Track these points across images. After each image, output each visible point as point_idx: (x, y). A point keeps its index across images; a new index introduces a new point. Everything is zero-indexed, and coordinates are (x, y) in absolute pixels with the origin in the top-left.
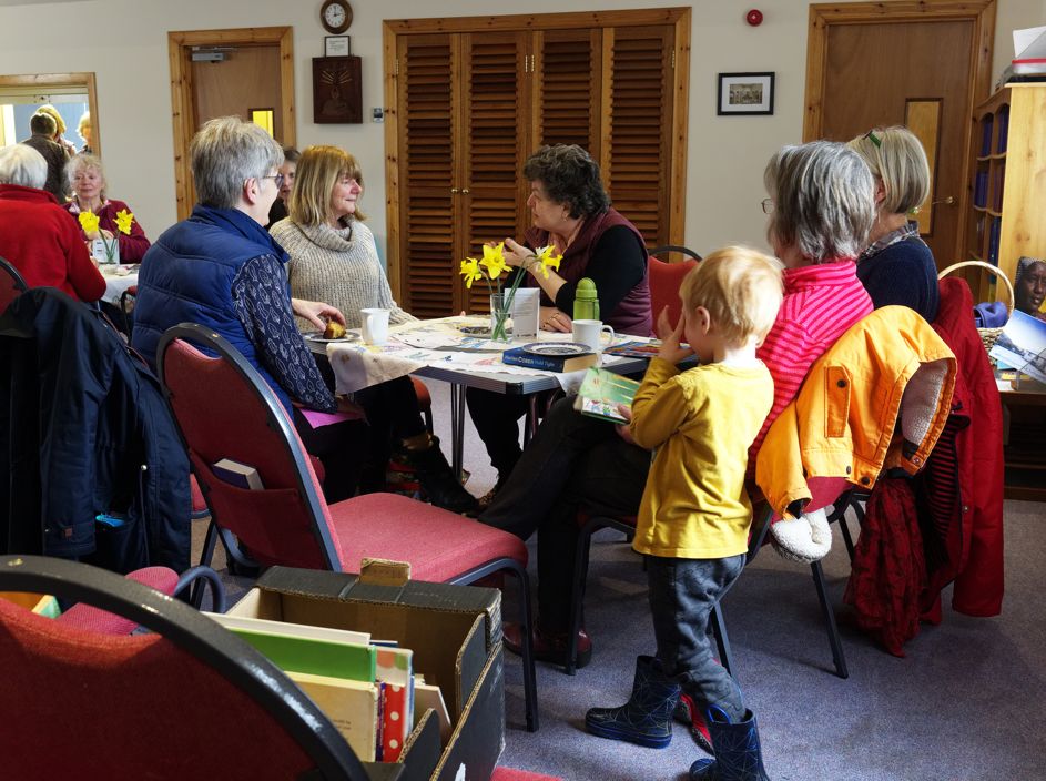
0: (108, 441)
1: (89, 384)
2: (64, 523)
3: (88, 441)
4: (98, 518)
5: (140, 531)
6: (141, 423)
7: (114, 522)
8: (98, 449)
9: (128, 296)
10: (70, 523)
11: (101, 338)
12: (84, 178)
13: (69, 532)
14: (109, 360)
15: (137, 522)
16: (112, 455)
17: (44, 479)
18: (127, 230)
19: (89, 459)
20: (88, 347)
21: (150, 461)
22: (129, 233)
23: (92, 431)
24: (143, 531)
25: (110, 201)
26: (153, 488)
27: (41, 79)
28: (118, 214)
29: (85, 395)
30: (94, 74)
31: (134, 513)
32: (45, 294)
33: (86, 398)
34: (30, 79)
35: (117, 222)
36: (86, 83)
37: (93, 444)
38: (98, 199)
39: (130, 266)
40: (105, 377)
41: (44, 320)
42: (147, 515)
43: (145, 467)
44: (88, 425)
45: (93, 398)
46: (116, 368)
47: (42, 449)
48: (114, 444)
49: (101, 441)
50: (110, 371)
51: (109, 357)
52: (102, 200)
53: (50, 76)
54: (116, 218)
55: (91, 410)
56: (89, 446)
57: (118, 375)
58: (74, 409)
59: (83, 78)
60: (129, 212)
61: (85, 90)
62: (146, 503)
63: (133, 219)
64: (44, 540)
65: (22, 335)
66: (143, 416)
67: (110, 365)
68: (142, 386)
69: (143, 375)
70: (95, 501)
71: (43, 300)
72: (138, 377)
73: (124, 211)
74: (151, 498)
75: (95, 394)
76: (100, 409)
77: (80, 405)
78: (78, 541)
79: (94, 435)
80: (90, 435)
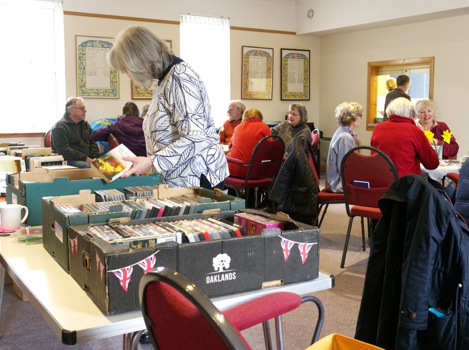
0: (440, 266)
1: (434, 232)
2: (412, 310)
3: (430, 264)
4: (430, 309)
5: (454, 323)
6: (461, 259)
7: (439, 314)
8: (435, 270)
9: (446, 178)
10: (415, 311)
11: (443, 207)
12: (425, 112)
13: (414, 315)
14: (447, 220)
15: (452, 317)
16: (441, 274)
17: (403, 282)
18: (448, 141)
19: (429, 276)
20: (435, 211)
21: (464, 282)
22: (449, 143)
23: (433, 260)
24: (455, 323)
25: (438, 123)
26: (464, 299)
27: (407, 61)
28: (444, 132)
29: (431, 239)
30: (434, 57)
31: (451, 311)
32: (414, 178)
33: (431, 240)
34: (401, 62)
35: (443, 136)
36: (429, 62)
37: (433, 267)
38: (432, 123)
39: (447, 160)
40: (443, 229)
41: (412, 193)
42: (459, 314)
43: (460, 286)
44: (431, 255)
45: (435, 240)
46: (450, 225)
47: (404, 265)
48: (443, 268)
49: (436, 265)
50: (446, 226)
51: (447, 218)
52: (434, 122)
53: (412, 60)
54: (443, 134)
55: (433, 247)
56: (430, 268)
57: (450, 229)
58: (424, 245)
59: (428, 60)
60: (449, 132)
61: (429, 66)
62: (459, 307)
63: (452, 135)
64: (400, 317)
65: (398, 199)
66: (462, 254)
67: (446, 223)
68: (463, 237)
69: (464, 230)
70: (430, 300)
71: (412, 183)
72: (461, 230)
73: (447, 131)
74: (462, 304)
75: (436, 238)
76: (438, 247)
77: (428, 243)
78: (418, 321)
79: (433, 262)
80: (431, 261)
